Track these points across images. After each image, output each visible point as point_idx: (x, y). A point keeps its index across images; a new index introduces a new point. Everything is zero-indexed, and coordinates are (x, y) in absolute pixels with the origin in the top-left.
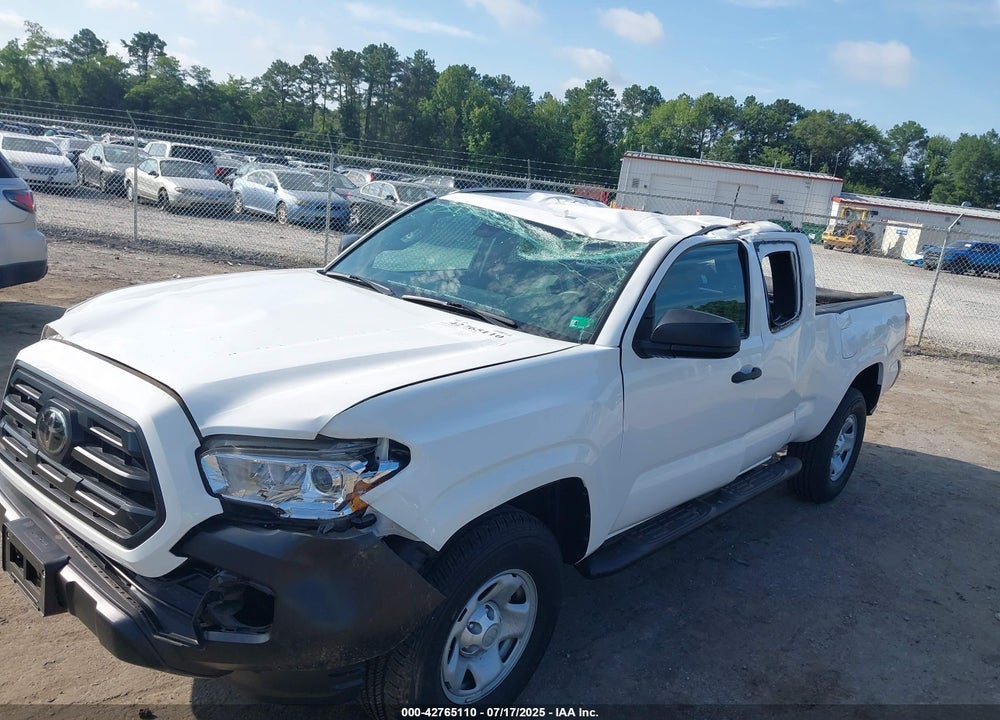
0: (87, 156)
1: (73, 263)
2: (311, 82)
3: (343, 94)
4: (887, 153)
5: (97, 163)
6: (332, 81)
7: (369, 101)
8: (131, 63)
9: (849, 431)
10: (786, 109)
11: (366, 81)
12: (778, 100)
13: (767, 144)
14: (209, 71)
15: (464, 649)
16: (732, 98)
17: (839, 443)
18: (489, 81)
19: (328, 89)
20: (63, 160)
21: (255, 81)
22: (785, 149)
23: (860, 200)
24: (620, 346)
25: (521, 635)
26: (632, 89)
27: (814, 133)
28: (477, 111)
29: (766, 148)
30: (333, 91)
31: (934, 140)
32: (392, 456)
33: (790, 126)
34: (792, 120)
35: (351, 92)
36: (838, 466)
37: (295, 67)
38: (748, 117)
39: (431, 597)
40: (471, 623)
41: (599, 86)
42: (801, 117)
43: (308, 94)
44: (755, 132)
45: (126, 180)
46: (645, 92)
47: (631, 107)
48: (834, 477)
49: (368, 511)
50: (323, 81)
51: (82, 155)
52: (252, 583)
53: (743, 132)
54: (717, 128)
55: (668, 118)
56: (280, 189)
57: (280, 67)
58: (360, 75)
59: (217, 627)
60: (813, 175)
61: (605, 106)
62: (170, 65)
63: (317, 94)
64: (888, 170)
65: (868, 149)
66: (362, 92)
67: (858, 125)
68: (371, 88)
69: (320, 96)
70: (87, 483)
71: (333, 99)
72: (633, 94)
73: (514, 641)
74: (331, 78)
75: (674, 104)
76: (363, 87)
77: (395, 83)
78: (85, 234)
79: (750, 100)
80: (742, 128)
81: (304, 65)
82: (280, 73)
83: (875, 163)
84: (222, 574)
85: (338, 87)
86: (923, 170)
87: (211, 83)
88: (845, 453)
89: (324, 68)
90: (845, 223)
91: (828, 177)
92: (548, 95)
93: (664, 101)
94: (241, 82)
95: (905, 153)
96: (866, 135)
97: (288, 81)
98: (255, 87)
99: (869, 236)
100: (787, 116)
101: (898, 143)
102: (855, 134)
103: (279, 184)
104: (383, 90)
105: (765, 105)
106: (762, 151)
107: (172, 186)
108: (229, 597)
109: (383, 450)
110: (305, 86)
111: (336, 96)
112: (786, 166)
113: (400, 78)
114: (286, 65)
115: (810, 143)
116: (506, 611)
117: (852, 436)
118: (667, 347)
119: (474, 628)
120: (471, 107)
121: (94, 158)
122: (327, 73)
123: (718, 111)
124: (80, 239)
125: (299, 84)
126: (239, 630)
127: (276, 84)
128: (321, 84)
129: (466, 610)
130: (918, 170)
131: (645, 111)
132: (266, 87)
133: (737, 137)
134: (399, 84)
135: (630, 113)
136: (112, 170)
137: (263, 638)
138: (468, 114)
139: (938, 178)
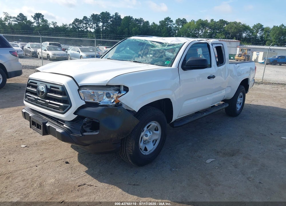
0: (26, 47)
1: (27, 74)
2: (86, 24)
3: (95, 27)
4: (253, 33)
5: (29, 49)
6: (92, 23)
7: (103, 28)
8: (34, 22)
9: (241, 97)
10: (223, 22)
11: (101, 22)
12: (220, 20)
13: (217, 33)
14: (56, 23)
15: (144, 141)
16: (207, 20)
17: (238, 100)
18: (136, 20)
19: (91, 25)
20: (19, 48)
21: (70, 25)
22: (223, 34)
23: (245, 46)
24: (178, 67)
25: (158, 139)
26: (178, 20)
27: (231, 28)
28: (134, 29)
29: (217, 34)
30: (92, 26)
31: (266, 28)
32: (124, 90)
33: (224, 27)
34: (224, 25)
35: (97, 26)
36: (239, 107)
37: (81, 20)
38: (212, 25)
39: (136, 121)
40: (146, 134)
41: (168, 19)
42: (227, 24)
43: (85, 27)
44: (214, 29)
45: (37, 53)
46: (182, 20)
47: (178, 25)
48: (238, 110)
49: (120, 103)
50: (89, 23)
51: (24, 47)
52: (94, 120)
53: (210, 30)
54: (203, 29)
55: (188, 27)
56: (81, 52)
57: (77, 20)
58: (100, 21)
59: (86, 132)
60: (231, 40)
61: (170, 25)
62: (46, 21)
63: (88, 27)
64: (253, 38)
65: (247, 32)
66: (101, 26)
67: (244, 25)
68: (103, 24)
69: (89, 28)
70: (51, 101)
71: (92, 28)
72: (178, 21)
73: (156, 141)
74: (92, 22)
75: (190, 23)
76: (101, 24)
77: (110, 22)
78: (29, 66)
79: (212, 20)
80: (210, 28)
81: (83, 19)
82: (77, 22)
83: (249, 36)
84: (86, 119)
85: (94, 25)
86: (263, 37)
87: (57, 26)
88: (240, 103)
89: (89, 20)
90: (241, 53)
91: (236, 41)
92: (154, 23)
93: (187, 22)
94: (66, 25)
95: (258, 32)
96: (246, 28)
97: (79, 24)
98: (70, 26)
99: (248, 56)
100: (223, 24)
101: (255, 30)
102: (243, 28)
103: (80, 51)
104: (107, 25)
105: (216, 21)
106: (216, 35)
107: (51, 53)
108: (88, 125)
109: (122, 88)
110: (84, 25)
111: (93, 27)
112: (223, 38)
113: (111, 21)
114: (78, 19)
115: (230, 31)
116: (154, 133)
117: (242, 99)
118: (190, 67)
119: (146, 135)
120: (132, 28)
121: (28, 47)
122: (90, 21)
123: (203, 24)
124: (28, 68)
125: (83, 25)
126: (91, 132)
127: (76, 25)
128: (89, 24)
129: (144, 130)
130: (262, 37)
131: (182, 25)
132: (73, 26)
133: (209, 31)
134: (111, 23)
135: (178, 26)
136: (33, 50)
137: (97, 133)
138: (131, 30)
139: (267, 39)
